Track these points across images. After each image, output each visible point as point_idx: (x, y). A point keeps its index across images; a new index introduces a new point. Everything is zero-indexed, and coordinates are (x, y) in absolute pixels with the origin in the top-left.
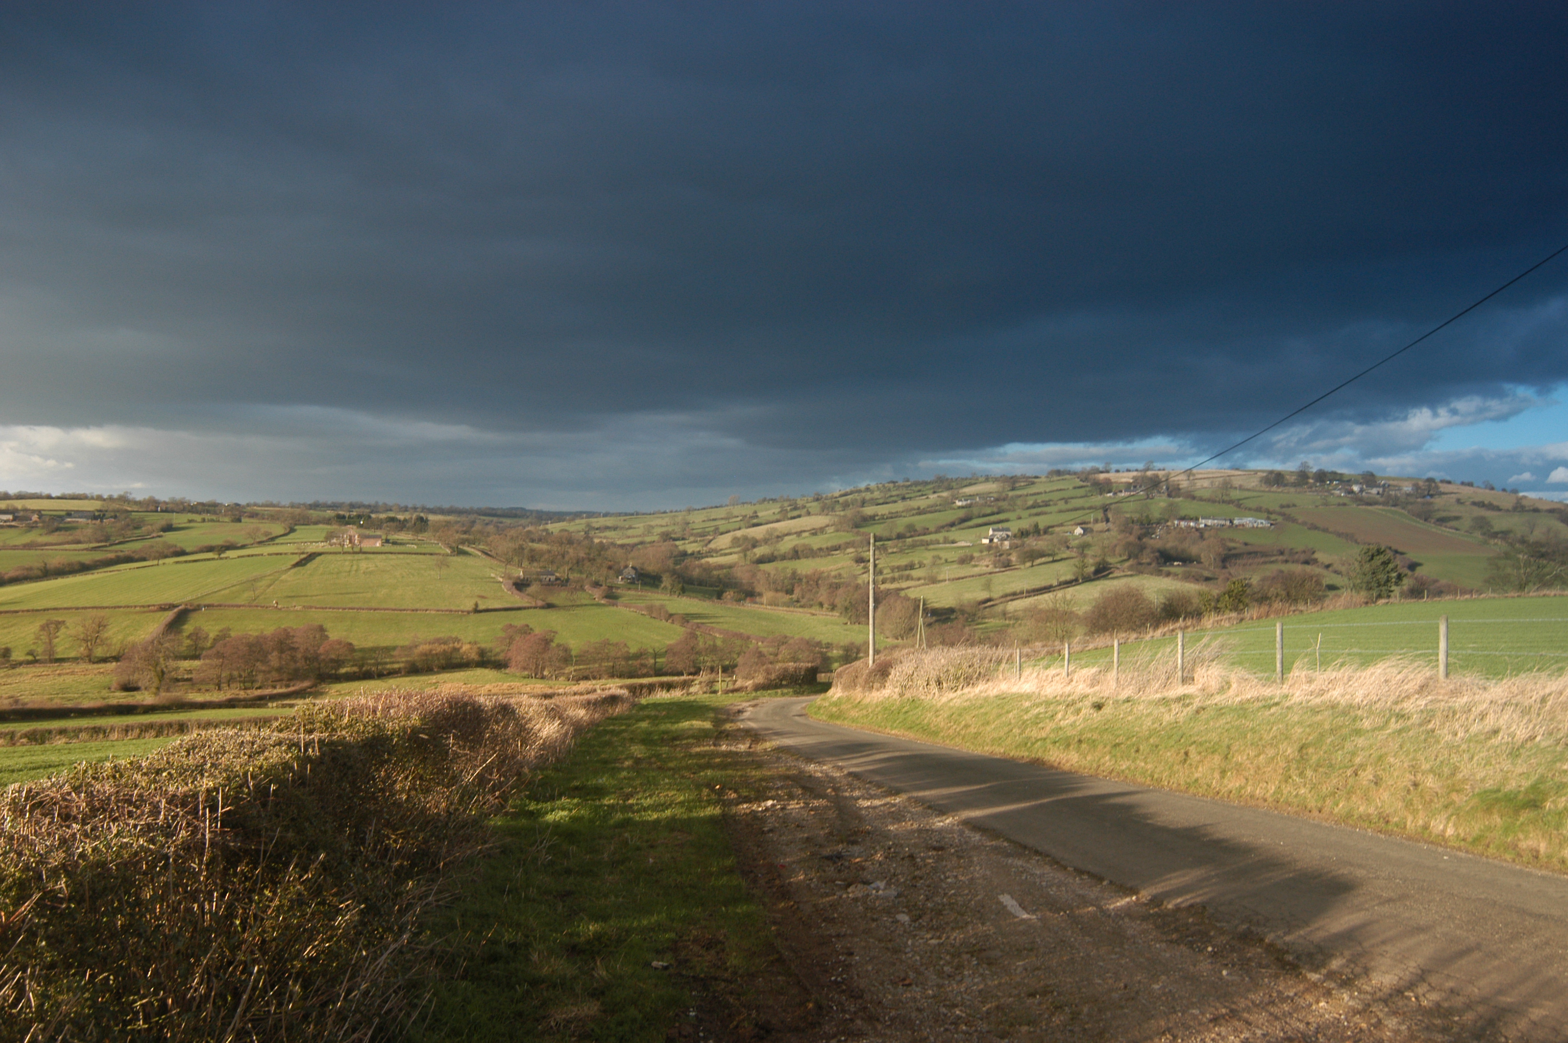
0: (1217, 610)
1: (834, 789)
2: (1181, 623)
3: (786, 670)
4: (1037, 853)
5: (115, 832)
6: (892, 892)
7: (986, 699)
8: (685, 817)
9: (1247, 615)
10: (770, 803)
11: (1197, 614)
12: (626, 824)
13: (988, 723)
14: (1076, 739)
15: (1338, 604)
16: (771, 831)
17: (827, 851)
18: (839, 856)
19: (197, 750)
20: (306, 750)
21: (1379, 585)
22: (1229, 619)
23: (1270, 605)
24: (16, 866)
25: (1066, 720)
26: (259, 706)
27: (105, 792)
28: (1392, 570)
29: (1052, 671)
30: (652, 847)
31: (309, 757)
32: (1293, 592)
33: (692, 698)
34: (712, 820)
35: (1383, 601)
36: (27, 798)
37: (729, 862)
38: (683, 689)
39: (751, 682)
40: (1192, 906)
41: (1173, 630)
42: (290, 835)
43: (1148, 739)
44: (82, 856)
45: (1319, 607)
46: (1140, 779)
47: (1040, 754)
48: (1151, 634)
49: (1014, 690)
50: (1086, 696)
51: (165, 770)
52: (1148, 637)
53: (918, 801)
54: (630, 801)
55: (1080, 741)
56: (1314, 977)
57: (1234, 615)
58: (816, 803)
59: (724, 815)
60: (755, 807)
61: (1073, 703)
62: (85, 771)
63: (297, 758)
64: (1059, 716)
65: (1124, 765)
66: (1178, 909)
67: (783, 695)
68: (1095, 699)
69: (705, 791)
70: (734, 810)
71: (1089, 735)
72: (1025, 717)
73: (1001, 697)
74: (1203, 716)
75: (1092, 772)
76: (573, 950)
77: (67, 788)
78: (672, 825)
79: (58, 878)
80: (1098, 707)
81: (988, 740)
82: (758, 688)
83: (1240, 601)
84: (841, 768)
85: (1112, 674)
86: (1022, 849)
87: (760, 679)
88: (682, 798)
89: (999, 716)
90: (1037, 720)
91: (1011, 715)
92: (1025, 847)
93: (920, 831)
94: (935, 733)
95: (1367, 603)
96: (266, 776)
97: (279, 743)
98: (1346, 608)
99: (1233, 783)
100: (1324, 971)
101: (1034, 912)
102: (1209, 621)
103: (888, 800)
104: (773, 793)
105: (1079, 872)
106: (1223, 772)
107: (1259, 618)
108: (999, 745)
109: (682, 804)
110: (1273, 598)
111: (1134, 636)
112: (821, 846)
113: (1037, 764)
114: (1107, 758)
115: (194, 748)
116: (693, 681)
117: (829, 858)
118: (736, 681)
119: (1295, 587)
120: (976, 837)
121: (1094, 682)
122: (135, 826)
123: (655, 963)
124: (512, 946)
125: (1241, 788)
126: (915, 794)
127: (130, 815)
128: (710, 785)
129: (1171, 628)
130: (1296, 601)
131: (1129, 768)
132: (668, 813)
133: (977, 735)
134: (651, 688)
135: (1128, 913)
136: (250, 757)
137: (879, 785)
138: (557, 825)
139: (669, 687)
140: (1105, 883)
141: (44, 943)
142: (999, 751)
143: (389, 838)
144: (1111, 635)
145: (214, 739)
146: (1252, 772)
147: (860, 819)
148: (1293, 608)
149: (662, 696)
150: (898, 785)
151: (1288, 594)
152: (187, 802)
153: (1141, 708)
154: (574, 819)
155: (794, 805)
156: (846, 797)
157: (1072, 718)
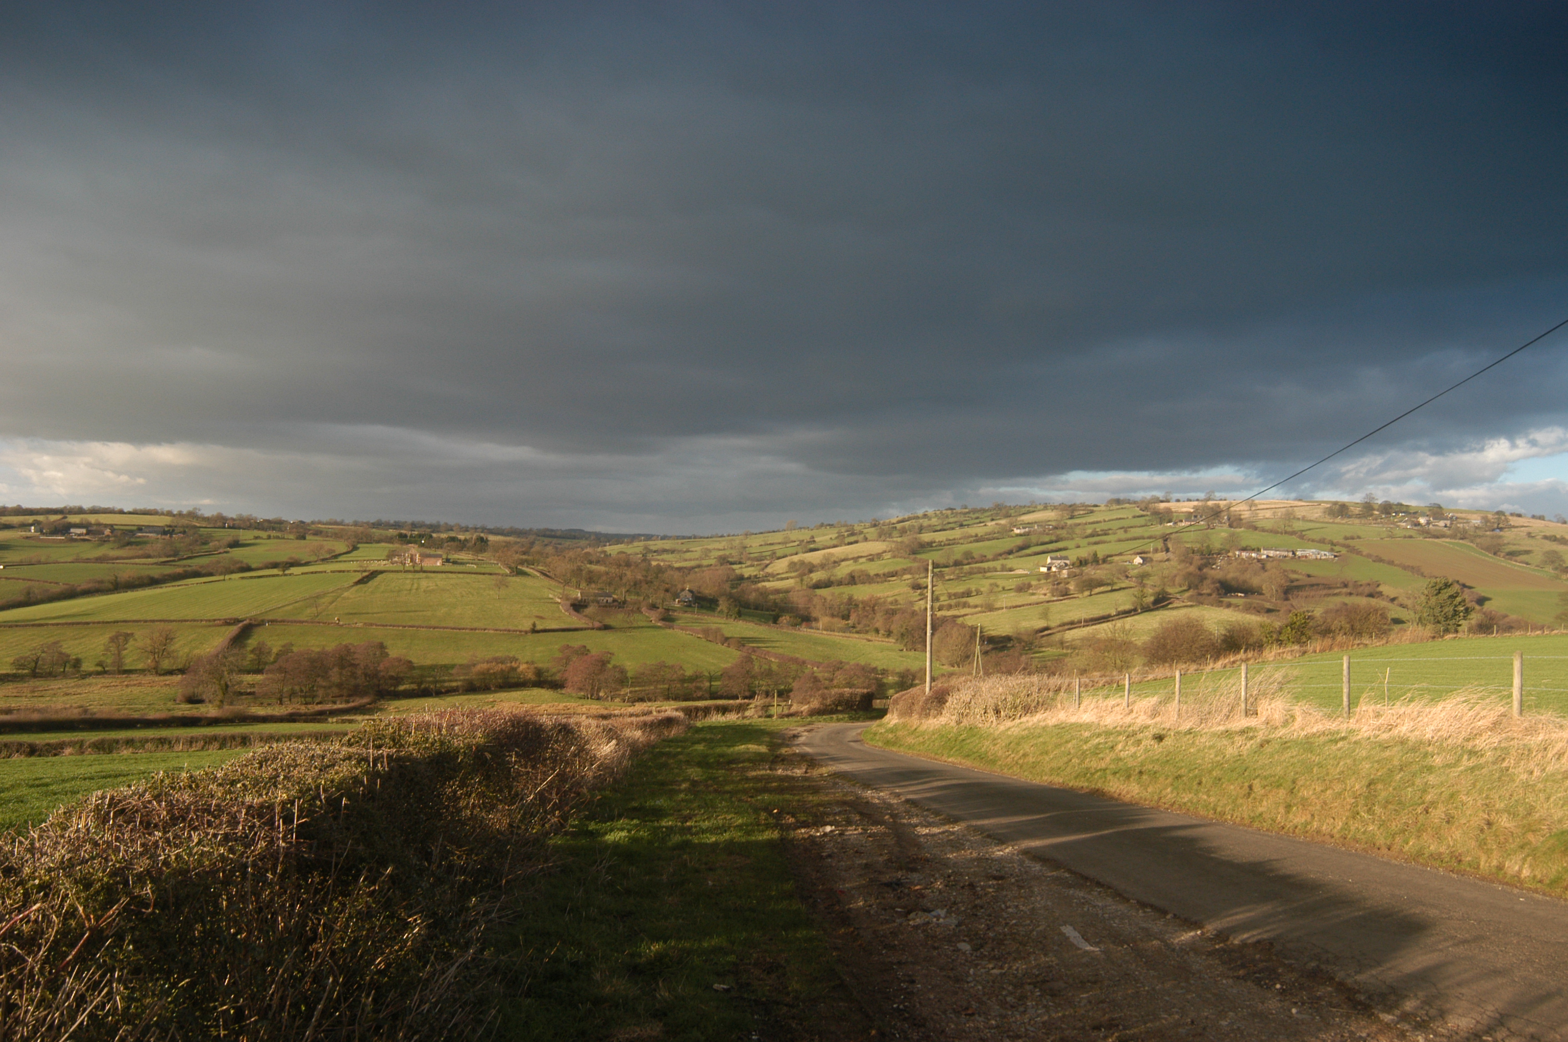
0: (1280, 642)
1: (892, 816)
2: (1242, 655)
3: (842, 695)
4: (1099, 884)
5: (196, 840)
6: (953, 921)
7: (1044, 728)
8: (743, 840)
9: (1310, 648)
10: (828, 829)
11: (1259, 646)
12: (685, 845)
13: (1047, 753)
14: (1137, 771)
15: (1405, 638)
16: (829, 856)
17: (886, 878)
18: (899, 884)
19: (269, 763)
20: (375, 765)
21: (1446, 618)
22: (1292, 651)
23: (1334, 638)
24: (104, 871)
25: (1127, 751)
26: (319, 721)
27: (184, 802)
28: (1460, 603)
29: (1111, 702)
30: (711, 869)
31: (378, 771)
32: (1357, 625)
33: (747, 722)
34: (770, 843)
35: (1451, 636)
36: (110, 805)
37: (788, 886)
38: (738, 713)
39: (806, 707)
40: (1259, 942)
41: (1234, 662)
42: (361, 847)
43: (1210, 772)
44: (166, 863)
45: (1384, 641)
46: (1202, 812)
47: (1099, 785)
48: (1211, 665)
49: (1073, 719)
50: (1147, 727)
51: (239, 781)
52: (1208, 669)
53: (977, 829)
54: (688, 824)
55: (1141, 773)
56: (1387, 1018)
57: (1296, 647)
58: (875, 829)
59: (782, 839)
60: (813, 832)
61: (1134, 734)
62: (162, 781)
63: (367, 773)
64: (1120, 747)
65: (1186, 797)
66: (1244, 945)
67: (838, 720)
68: (1155, 731)
69: (763, 815)
70: (792, 834)
71: (1150, 767)
72: (1085, 747)
73: (1061, 728)
74: (1268, 749)
75: (1153, 804)
76: (635, 971)
77: (147, 796)
78: (731, 848)
79: (145, 884)
80: (1160, 738)
81: (1047, 770)
82: (813, 713)
83: (1303, 634)
84: (898, 795)
85: (1174, 706)
86: (1084, 881)
87: (815, 704)
88: (740, 821)
89: (1058, 746)
90: (1096, 751)
91: (1069, 745)
92: (1086, 878)
93: (979, 859)
94: (993, 762)
95: (1434, 637)
96: (338, 790)
97: (349, 758)
98: (1412, 642)
99: (1298, 818)
100: (1398, 1012)
101: (1096, 944)
102: (1271, 653)
103: (946, 827)
104: (831, 818)
105: (1143, 905)
106: (1288, 807)
107: (1322, 651)
108: (1058, 774)
109: (740, 827)
110: (1337, 631)
111: (1193, 667)
112: (880, 873)
113: (1097, 795)
114: (1169, 790)
115: (266, 761)
116: (748, 705)
117: (888, 885)
118: (791, 705)
119: (1360, 620)
120: (1037, 867)
121: (1155, 713)
122: (215, 836)
123: (716, 986)
124: (574, 964)
125: (1307, 823)
126: (974, 823)
127: (210, 824)
128: (767, 809)
129: (1232, 660)
130: (1360, 634)
131: (1191, 801)
132: (727, 836)
133: (1034, 765)
134: (706, 711)
135: (1193, 948)
136: (321, 770)
137: (937, 813)
138: (616, 845)
139: (724, 710)
140: (1169, 917)
141: (131, 947)
142: (1058, 780)
143: (454, 855)
144: (1171, 666)
145: (285, 752)
146: (1318, 807)
147: (919, 846)
148: (1357, 642)
149: (717, 719)
150: (956, 813)
151: (1352, 628)
152: (263, 813)
153: (1203, 740)
154: (634, 840)
155: (853, 832)
156: (904, 824)
157: (1133, 750)
